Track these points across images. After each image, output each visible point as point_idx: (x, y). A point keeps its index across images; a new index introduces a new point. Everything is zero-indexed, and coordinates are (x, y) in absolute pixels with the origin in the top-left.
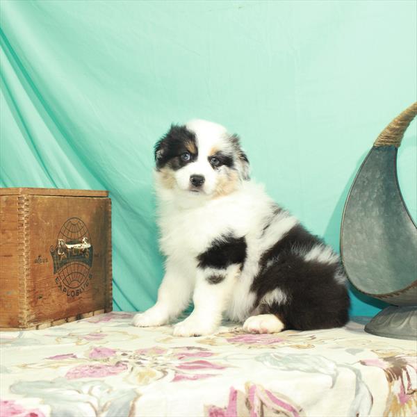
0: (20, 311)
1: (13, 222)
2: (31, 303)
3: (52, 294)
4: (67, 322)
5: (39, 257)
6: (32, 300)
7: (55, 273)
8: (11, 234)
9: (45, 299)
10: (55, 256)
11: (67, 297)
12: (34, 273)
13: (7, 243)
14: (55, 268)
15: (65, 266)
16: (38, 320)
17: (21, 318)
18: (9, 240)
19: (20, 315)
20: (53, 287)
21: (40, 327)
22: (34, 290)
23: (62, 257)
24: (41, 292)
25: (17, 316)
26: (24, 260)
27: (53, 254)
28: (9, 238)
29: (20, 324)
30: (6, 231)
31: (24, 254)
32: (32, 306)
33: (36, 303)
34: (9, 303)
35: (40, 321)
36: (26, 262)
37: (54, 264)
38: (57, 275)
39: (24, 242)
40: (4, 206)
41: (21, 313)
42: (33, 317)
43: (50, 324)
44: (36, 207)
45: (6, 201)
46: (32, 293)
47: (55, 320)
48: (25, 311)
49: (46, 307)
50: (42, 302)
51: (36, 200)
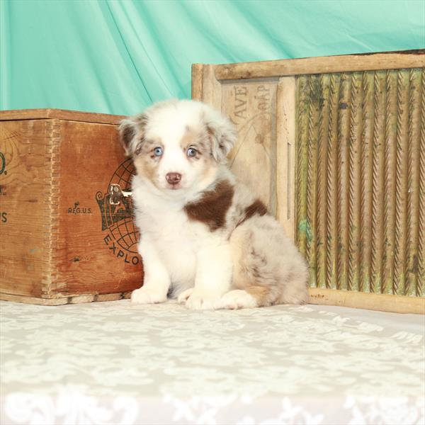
0: (43, 275)
1: (41, 155)
2: (59, 266)
3: (99, 257)
4: (123, 298)
5: (76, 204)
6: (61, 262)
7: (103, 230)
8: (37, 172)
9: (85, 262)
10: (105, 206)
11: (124, 263)
12: (66, 227)
13: (33, 184)
14: (103, 222)
15: (123, 221)
16: (71, 290)
17: (45, 285)
18: (35, 180)
19: (43, 281)
20: (99, 248)
21: (74, 300)
22: (66, 249)
23: (117, 208)
24: (78, 252)
25: (40, 282)
26: (50, 207)
27: (100, 203)
28: (35, 177)
29: (43, 293)
30: (32, 167)
31: (50, 199)
32: (60, 271)
33: (69, 266)
34: (32, 264)
35: (75, 292)
36: (52, 210)
37: (103, 217)
38: (107, 232)
39: (51, 182)
40: (31, 134)
41: (45, 278)
42: (63, 285)
43: (92, 298)
44: (72, 136)
45: (34, 128)
46: (62, 253)
47: (100, 294)
48: (49, 276)
49: (85, 274)
50: (80, 266)
51: (73, 127)
